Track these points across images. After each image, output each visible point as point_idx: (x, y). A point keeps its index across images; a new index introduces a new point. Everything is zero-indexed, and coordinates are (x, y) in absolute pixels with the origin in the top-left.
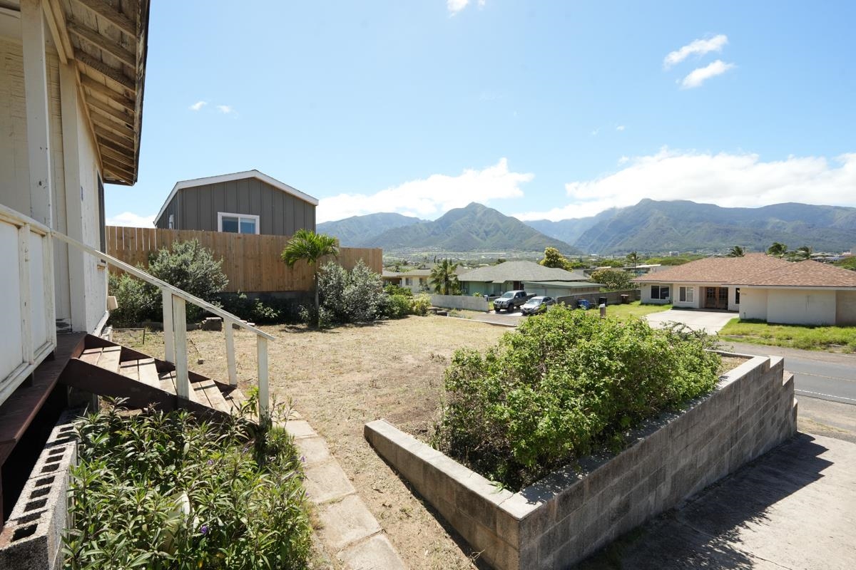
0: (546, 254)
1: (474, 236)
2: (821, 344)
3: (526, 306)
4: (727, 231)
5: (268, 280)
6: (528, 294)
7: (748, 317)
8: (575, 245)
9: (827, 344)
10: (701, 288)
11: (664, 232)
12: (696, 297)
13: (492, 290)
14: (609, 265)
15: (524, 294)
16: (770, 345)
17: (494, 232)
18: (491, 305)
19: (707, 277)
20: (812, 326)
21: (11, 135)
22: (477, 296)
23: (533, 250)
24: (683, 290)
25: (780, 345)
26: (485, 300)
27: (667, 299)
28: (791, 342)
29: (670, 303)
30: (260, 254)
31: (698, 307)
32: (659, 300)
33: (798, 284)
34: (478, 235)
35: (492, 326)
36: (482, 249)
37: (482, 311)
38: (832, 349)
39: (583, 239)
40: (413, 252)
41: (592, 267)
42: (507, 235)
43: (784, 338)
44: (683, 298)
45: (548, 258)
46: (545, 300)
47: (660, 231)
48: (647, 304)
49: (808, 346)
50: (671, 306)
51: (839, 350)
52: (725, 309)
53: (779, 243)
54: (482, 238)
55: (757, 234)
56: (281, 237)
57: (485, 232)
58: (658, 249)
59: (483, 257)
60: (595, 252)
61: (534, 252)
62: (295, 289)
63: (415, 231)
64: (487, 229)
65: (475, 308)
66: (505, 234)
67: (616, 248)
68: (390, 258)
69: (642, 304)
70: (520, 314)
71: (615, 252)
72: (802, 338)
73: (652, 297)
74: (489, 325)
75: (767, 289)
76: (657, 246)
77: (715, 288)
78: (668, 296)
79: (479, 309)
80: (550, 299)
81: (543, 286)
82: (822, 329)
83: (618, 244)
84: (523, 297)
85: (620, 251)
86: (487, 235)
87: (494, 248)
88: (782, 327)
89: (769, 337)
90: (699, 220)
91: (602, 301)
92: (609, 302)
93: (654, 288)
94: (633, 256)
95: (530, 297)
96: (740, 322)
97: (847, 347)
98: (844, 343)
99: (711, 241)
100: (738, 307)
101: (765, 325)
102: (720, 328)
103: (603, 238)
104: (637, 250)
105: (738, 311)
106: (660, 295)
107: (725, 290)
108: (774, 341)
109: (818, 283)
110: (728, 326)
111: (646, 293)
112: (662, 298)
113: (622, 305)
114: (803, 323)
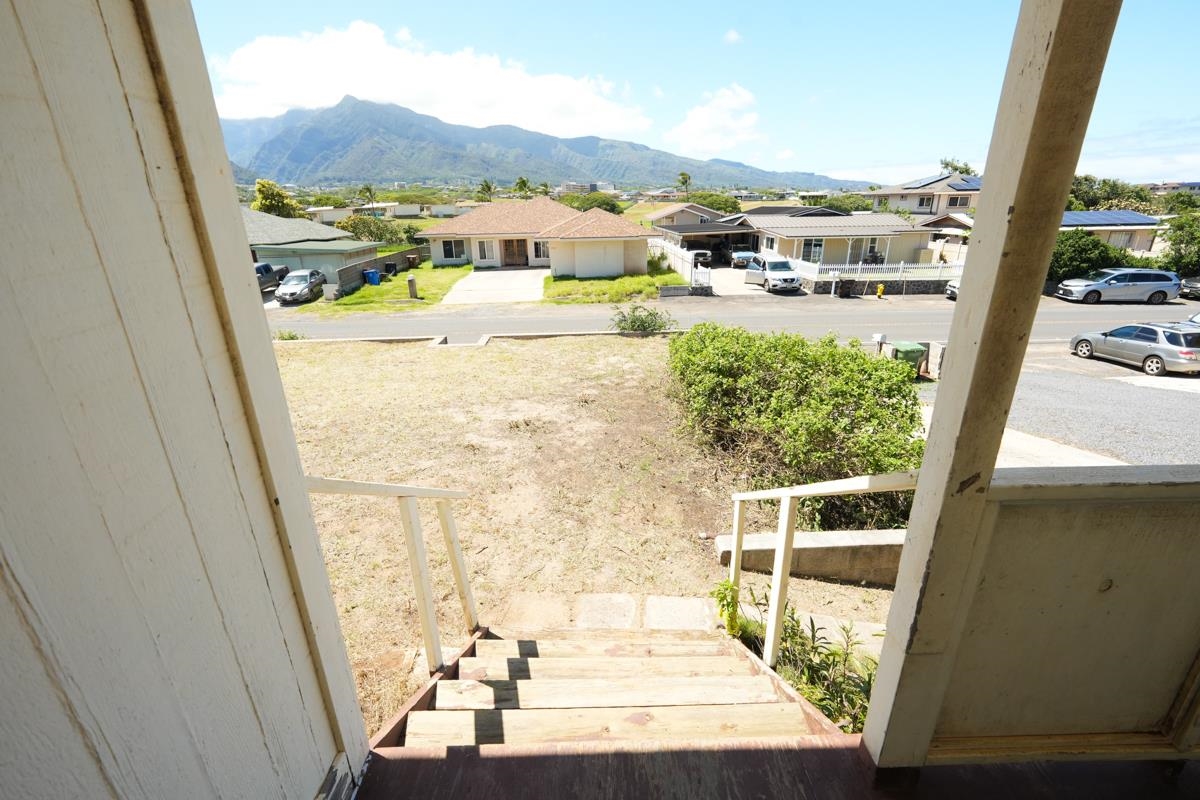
0: (260, 191)
2: (627, 295)
3: (282, 290)
4: (455, 156)
6: (275, 268)
7: (559, 274)
8: (250, 166)
9: (630, 295)
10: (500, 241)
11: (382, 152)
12: (496, 254)
14: (326, 205)
16: (593, 302)
19: (504, 226)
24: (481, 244)
25: (599, 302)
27: (464, 257)
28: (607, 297)
29: (469, 262)
31: (499, 265)
32: (453, 260)
39: (262, 156)
43: (600, 293)
44: (483, 256)
45: (265, 198)
46: (312, 275)
47: (377, 150)
48: (443, 266)
49: (618, 299)
50: (472, 267)
51: (638, 299)
52: (524, 264)
58: (379, 178)
60: (288, 180)
67: (320, 174)
69: (435, 267)
70: (276, 304)
71: (320, 181)
72: (613, 291)
73: (446, 257)
75: (574, 242)
76: (378, 174)
77: (512, 241)
78: (463, 253)
80: (318, 273)
81: (295, 253)
82: (620, 280)
83: (322, 168)
84: (271, 275)
85: (327, 179)
88: (592, 281)
89: (588, 295)
90: (420, 137)
91: (390, 269)
92: (398, 268)
93: (447, 244)
94: (368, 192)
95: (282, 275)
96: (555, 281)
97: (643, 296)
98: (640, 292)
99: (438, 168)
100: (541, 260)
101: (577, 282)
102: (542, 290)
103: (297, 157)
104: (351, 179)
105: (549, 267)
106: (454, 252)
107: (522, 243)
108: (594, 298)
109: (613, 233)
110: (546, 287)
111: (437, 251)
112: (458, 256)
113: (412, 270)
114: (604, 275)
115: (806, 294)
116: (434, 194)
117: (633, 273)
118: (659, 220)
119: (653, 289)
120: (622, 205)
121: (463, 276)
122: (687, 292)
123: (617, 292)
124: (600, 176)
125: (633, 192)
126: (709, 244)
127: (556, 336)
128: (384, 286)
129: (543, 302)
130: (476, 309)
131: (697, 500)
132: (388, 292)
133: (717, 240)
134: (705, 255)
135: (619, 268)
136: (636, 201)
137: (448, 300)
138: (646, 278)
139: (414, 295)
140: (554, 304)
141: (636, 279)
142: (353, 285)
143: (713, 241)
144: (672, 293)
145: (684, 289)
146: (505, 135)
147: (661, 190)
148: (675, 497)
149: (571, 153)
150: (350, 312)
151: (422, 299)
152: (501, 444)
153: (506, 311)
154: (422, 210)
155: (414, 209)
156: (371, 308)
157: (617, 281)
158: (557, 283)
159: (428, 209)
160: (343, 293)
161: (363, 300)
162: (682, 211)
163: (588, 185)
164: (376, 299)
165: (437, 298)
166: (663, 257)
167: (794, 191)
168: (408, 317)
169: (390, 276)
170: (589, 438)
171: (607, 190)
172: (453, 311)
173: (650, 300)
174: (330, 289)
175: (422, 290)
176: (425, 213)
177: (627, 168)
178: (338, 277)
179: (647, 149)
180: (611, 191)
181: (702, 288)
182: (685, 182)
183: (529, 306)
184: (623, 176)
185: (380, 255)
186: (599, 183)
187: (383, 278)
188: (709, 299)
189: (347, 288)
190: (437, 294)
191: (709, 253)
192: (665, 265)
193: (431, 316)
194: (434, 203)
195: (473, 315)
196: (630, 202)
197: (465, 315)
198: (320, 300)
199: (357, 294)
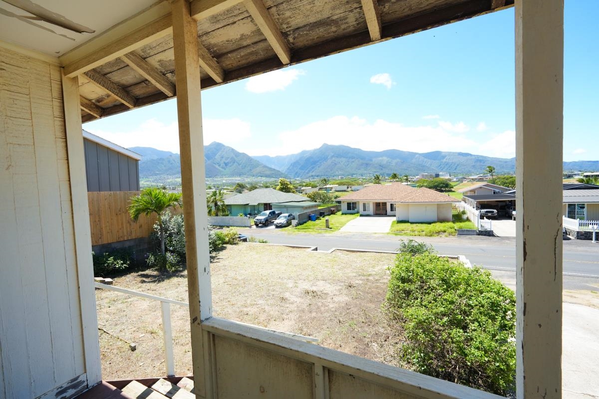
1: (217, 166)
2: (436, 233)
3: (277, 221)
4: (367, 164)
5: (108, 232)
6: (277, 212)
7: (401, 219)
8: (285, 172)
9: (438, 233)
10: (373, 203)
11: (336, 164)
12: (371, 209)
13: (249, 211)
14: (309, 186)
15: (274, 212)
16: (415, 236)
17: (232, 163)
18: (252, 221)
19: (376, 197)
20: (430, 223)
21: (7, 169)
22: (241, 216)
23: (259, 176)
24: (364, 205)
25: (419, 235)
26: (248, 218)
27: (356, 210)
28: (424, 233)
29: (358, 212)
30: (99, 210)
31: (372, 214)
32: (351, 211)
33: (422, 201)
34: (219, 166)
35: (291, 248)
36: (223, 176)
37: (246, 227)
38: (441, 235)
39: (290, 168)
40: (168, 179)
41: (299, 187)
42: (241, 166)
43: (421, 231)
44: (365, 210)
45: (282, 185)
46: (289, 216)
47: (333, 164)
48: (346, 214)
49: (431, 235)
50: (359, 214)
51: (443, 235)
52: (385, 215)
53: (395, 173)
54: (222, 168)
55: (380, 166)
56: (118, 192)
57: (224, 163)
58: (333, 175)
59: (224, 181)
60: (298, 177)
61: (260, 177)
62: (134, 238)
63: (169, 161)
64: (226, 162)
65: (240, 224)
66: (239, 165)
67: (310, 174)
68: (148, 183)
69: (343, 214)
70: (273, 227)
71: (310, 177)
72: (428, 230)
73: (348, 209)
74: (287, 247)
75: (408, 205)
76: (333, 173)
77: (380, 203)
78: (356, 208)
79: (244, 225)
80: (292, 215)
81: (285, 206)
82: (434, 224)
83: (311, 172)
84: (274, 215)
85: (312, 176)
86: (226, 166)
87: (232, 175)
88: (417, 224)
89: (414, 231)
90: (353, 158)
91: (322, 214)
92: (325, 214)
93: (349, 204)
94: (325, 181)
95: (279, 215)
96: (397, 223)
97: (446, 234)
98: (445, 231)
99: (359, 169)
100: (392, 213)
101: (409, 224)
102: (390, 227)
103: (302, 168)
104: (322, 175)
105: (395, 216)
106: (352, 207)
107: (385, 204)
108: (416, 233)
109: (430, 200)
110: (392, 226)
111: (344, 207)
112: (353, 209)
113: (332, 215)
114: (425, 221)
115: (570, 239)
116: (356, 181)
117: (442, 221)
118: (466, 192)
119: (453, 230)
120: (452, 184)
121: (354, 219)
122: (475, 233)
123: (430, 231)
124: (442, 170)
125: (461, 177)
126: (497, 206)
127: (367, 252)
128: (317, 221)
129: (388, 233)
130: (354, 235)
131: (367, 348)
132: (318, 224)
133: (504, 204)
134: (493, 212)
135: (435, 218)
136: (462, 182)
137: (342, 230)
138: (450, 224)
139: (328, 227)
140: (394, 235)
141: (443, 224)
142: (304, 220)
143: (500, 204)
144: (465, 233)
145: (474, 231)
146: (392, 154)
147: (479, 176)
148: (356, 344)
149: (425, 160)
150: (299, 232)
151: (331, 228)
152: (296, 299)
153: (368, 237)
154: (348, 188)
155: (345, 187)
156: (309, 231)
157: (432, 224)
158: (399, 224)
159: (351, 187)
160: (299, 224)
161: (306, 227)
162: (481, 188)
163: (434, 175)
164: (311, 227)
165: (338, 228)
166: (464, 213)
167: (580, 173)
168: (323, 236)
169: (321, 218)
170: (337, 305)
171: (444, 176)
172: (343, 235)
173: (451, 236)
174: (294, 222)
175: (332, 224)
176: (349, 189)
177: (458, 165)
178: (298, 217)
179: (471, 155)
180: (447, 177)
181: (486, 232)
182: (491, 171)
183: (381, 235)
184: (456, 169)
185: (319, 208)
186: (441, 173)
187: (318, 218)
188: (490, 238)
189: (301, 222)
190: (338, 227)
191: (495, 211)
192: (465, 217)
193: (332, 236)
194: (353, 185)
195: (351, 238)
196: (458, 183)
197: (347, 238)
198: (290, 226)
199: (305, 225)
